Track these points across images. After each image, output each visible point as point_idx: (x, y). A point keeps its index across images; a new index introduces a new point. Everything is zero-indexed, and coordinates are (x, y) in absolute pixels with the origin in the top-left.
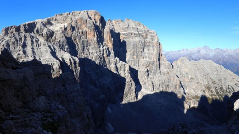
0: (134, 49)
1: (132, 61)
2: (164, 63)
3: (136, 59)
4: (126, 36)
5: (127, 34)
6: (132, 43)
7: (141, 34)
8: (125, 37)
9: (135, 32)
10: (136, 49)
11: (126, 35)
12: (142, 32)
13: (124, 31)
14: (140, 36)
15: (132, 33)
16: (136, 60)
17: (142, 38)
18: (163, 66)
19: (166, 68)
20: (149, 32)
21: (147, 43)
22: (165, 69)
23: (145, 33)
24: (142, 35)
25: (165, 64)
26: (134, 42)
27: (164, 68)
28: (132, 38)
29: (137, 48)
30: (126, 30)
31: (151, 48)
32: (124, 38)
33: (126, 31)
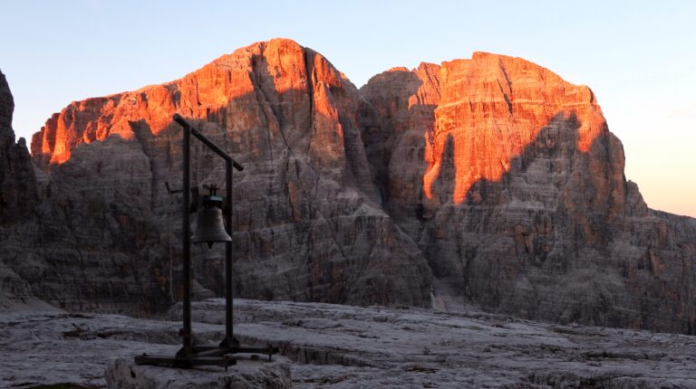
0: (472, 165)
1: (464, 210)
2: (632, 223)
3: (480, 204)
4: (452, 117)
5: (457, 109)
6: (468, 145)
7: (520, 105)
8: (451, 121)
9: (488, 100)
10: (483, 165)
11: (454, 113)
12: (530, 98)
13: (451, 101)
14: (516, 114)
15: (473, 106)
16: (478, 207)
17: (522, 120)
18: (629, 234)
19: (639, 244)
20: (567, 93)
21: (549, 142)
22: (634, 248)
23: (541, 101)
24: (526, 107)
25: (637, 226)
26: (477, 139)
27: (631, 243)
28: (473, 125)
29: (487, 160)
30: (458, 95)
31: (561, 159)
32: (447, 125)
33: (456, 99)
